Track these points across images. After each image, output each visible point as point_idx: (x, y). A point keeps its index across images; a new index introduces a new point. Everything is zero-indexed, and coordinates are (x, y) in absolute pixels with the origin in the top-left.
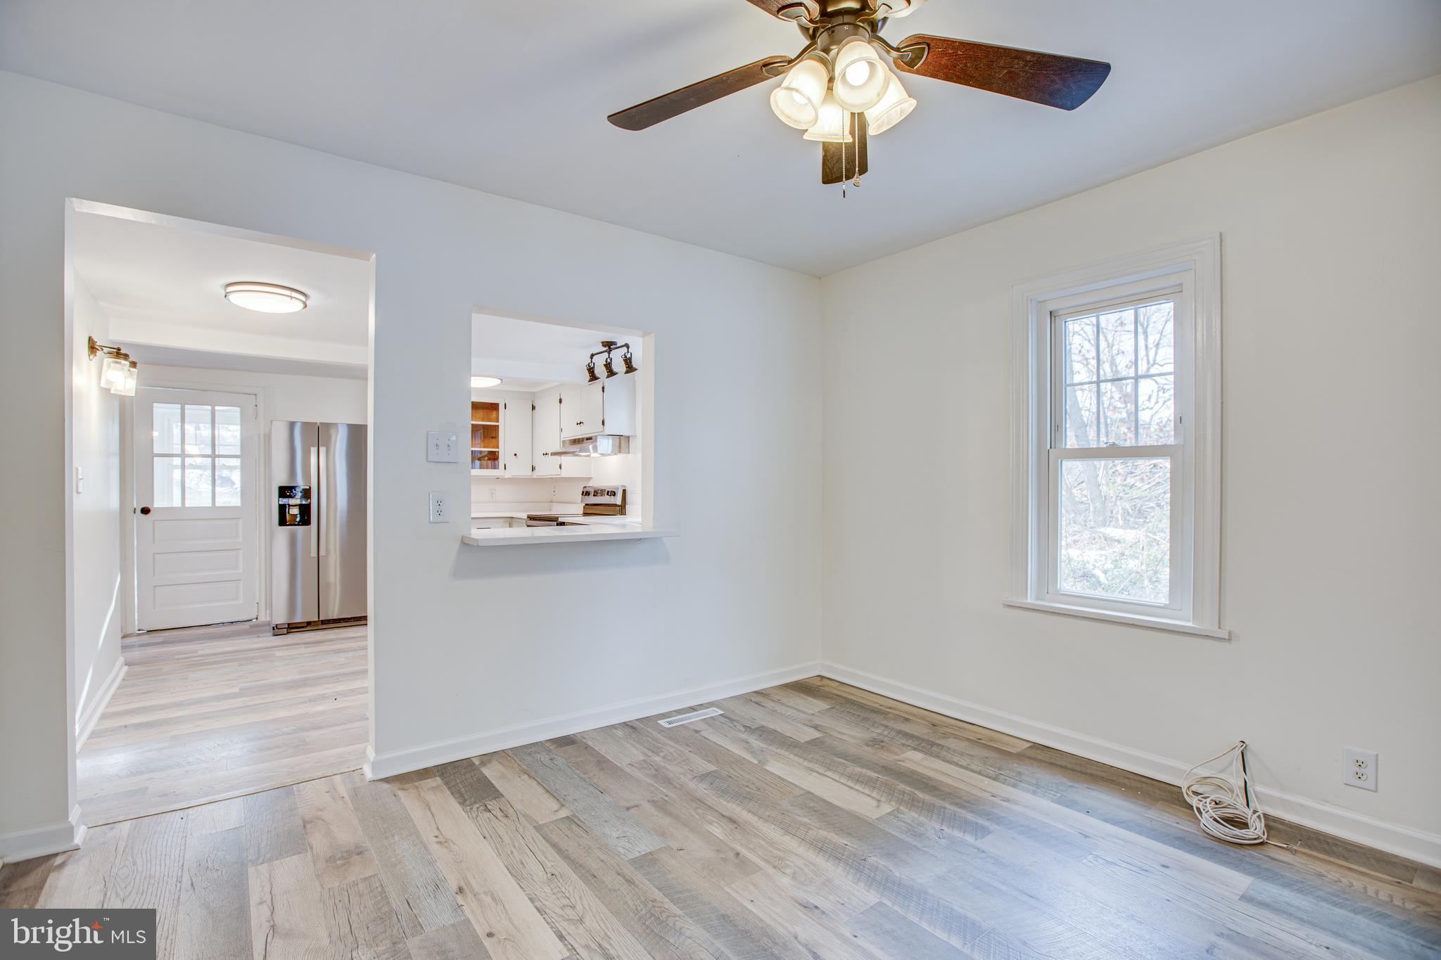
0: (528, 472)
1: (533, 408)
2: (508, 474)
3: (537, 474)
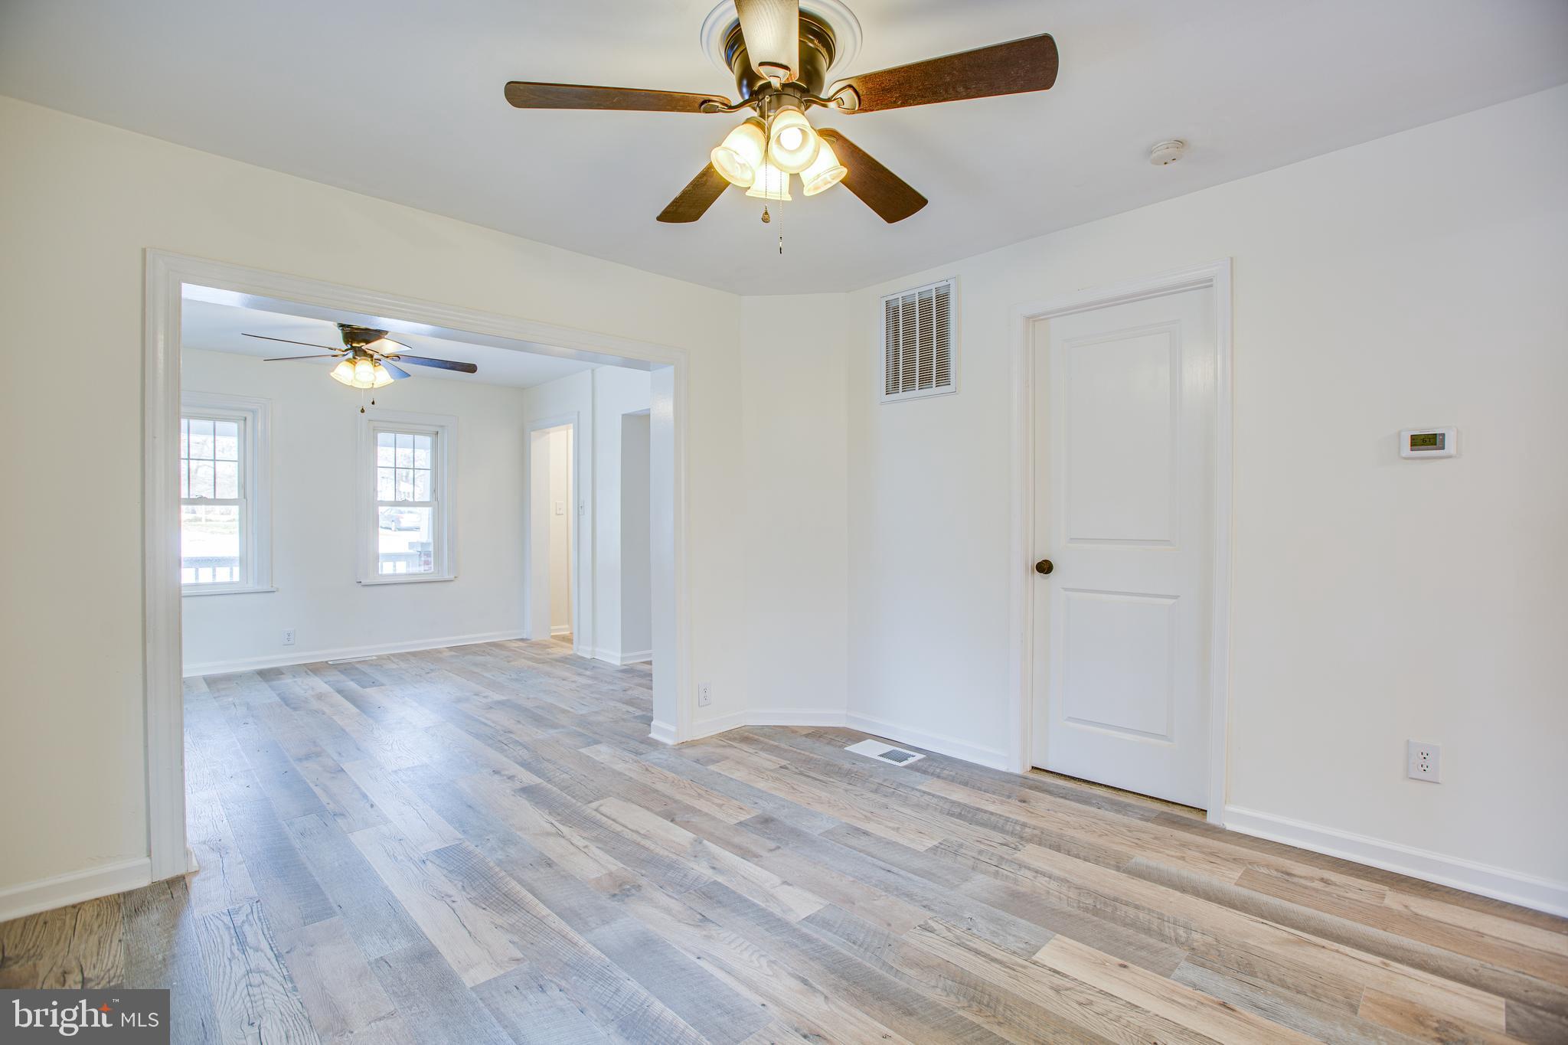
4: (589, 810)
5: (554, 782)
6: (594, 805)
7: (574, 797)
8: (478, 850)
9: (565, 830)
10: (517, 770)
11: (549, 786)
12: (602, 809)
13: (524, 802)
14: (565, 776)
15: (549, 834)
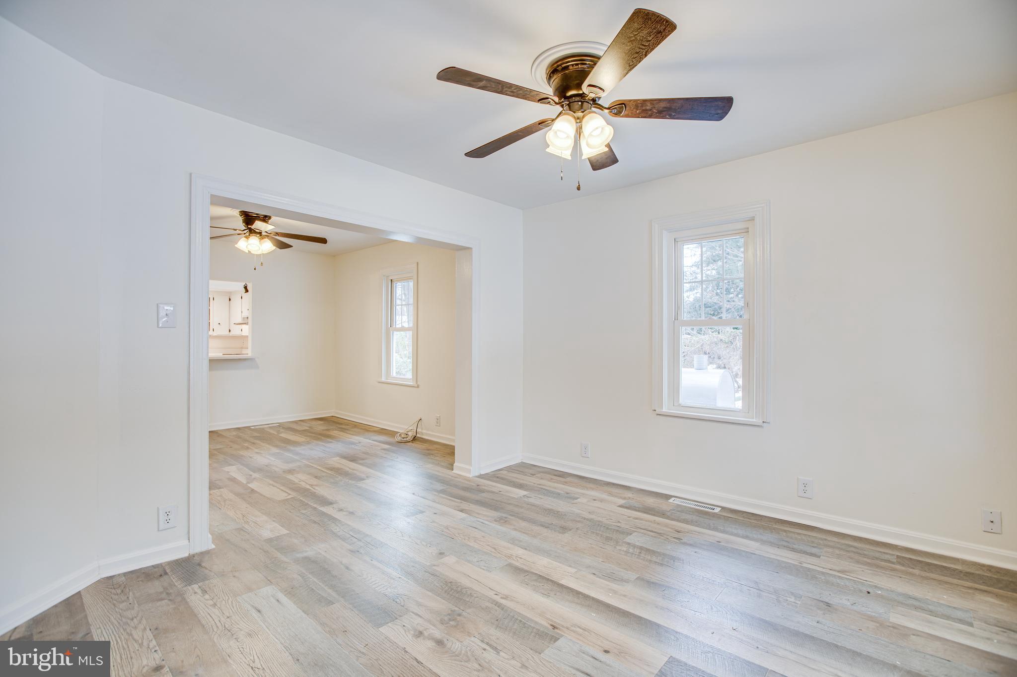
0: (226, 333)
1: (230, 300)
2: (215, 334)
3: (232, 334)
4: (293, 494)
5: (311, 508)
6: (290, 497)
7: (301, 500)
8: (347, 480)
9: (308, 487)
10: (337, 515)
11: (315, 506)
12: (286, 495)
13: (330, 497)
14: (304, 512)
15: (316, 485)
